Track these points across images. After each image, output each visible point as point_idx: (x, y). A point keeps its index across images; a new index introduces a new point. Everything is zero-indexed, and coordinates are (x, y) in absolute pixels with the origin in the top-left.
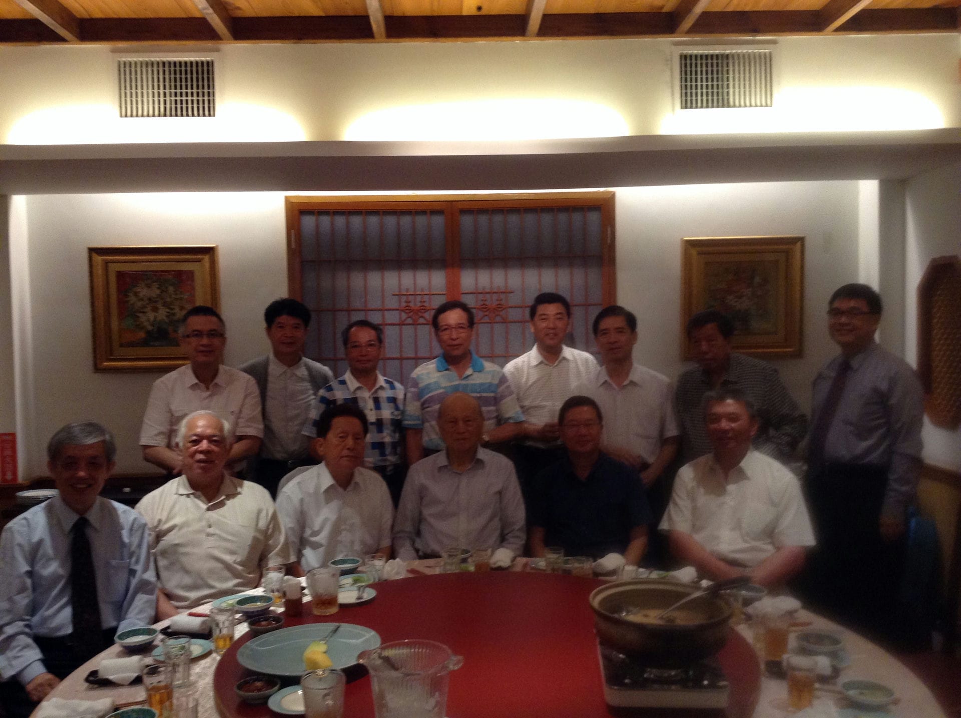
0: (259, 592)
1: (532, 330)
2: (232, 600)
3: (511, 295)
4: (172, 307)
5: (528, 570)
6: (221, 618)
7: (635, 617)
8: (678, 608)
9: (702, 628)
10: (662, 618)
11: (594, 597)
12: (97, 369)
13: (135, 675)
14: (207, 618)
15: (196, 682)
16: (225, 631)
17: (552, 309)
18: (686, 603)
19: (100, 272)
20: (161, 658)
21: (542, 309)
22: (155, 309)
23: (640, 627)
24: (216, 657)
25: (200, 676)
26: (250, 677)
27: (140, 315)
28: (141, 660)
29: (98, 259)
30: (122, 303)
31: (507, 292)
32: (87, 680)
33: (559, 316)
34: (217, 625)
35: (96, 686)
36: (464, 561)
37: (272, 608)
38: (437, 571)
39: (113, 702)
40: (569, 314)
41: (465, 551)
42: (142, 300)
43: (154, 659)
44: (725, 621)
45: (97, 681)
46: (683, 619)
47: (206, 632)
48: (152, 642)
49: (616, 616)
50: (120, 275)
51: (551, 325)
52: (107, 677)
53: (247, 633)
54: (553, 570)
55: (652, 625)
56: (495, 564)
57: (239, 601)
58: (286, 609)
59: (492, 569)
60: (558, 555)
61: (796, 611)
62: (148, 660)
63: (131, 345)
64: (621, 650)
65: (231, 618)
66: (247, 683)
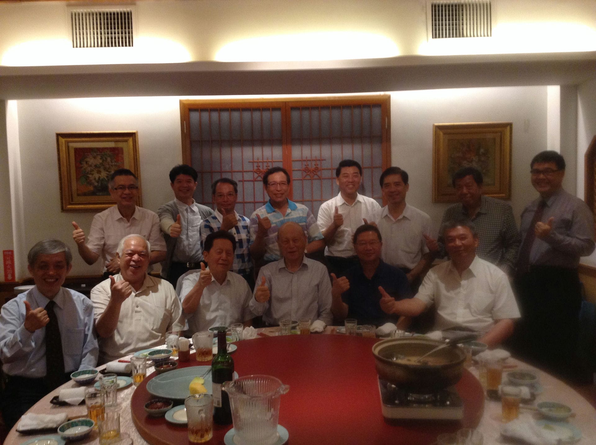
0: (164, 347)
1: (338, 184)
2: (146, 352)
3: (324, 161)
4: (109, 170)
5: (335, 333)
6: (138, 363)
7: (402, 361)
8: (429, 356)
9: (445, 368)
10: (419, 362)
11: (375, 349)
12: (63, 210)
13: (82, 399)
14: (129, 363)
15: (121, 403)
16: (140, 372)
17: (350, 170)
18: (435, 352)
19: (64, 149)
20: (99, 389)
21: (345, 170)
22: (99, 172)
23: (405, 368)
24: (134, 387)
25: (124, 399)
26: (154, 400)
27: (90, 176)
28: (85, 390)
29: (62, 140)
30: (78, 168)
31: (321, 160)
32: (52, 402)
33: (355, 174)
34: (136, 368)
35: (58, 406)
36: (294, 328)
37: (171, 357)
38: (277, 334)
39: (67, 416)
40: (361, 173)
41: (294, 322)
42: (91, 166)
43: (95, 389)
44: (460, 363)
45: (58, 403)
46: (432, 362)
47: (129, 372)
48: (95, 378)
49: (390, 360)
50: (77, 150)
51: (351, 180)
52: (64, 400)
53: (154, 373)
54: (350, 333)
55: (413, 365)
56: (313, 330)
57: (150, 353)
58: (179, 358)
59: (311, 333)
60: (354, 324)
61: (507, 358)
62: (91, 390)
63: (85, 194)
64: (393, 382)
65: (144, 363)
66: (152, 403)
